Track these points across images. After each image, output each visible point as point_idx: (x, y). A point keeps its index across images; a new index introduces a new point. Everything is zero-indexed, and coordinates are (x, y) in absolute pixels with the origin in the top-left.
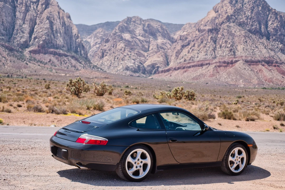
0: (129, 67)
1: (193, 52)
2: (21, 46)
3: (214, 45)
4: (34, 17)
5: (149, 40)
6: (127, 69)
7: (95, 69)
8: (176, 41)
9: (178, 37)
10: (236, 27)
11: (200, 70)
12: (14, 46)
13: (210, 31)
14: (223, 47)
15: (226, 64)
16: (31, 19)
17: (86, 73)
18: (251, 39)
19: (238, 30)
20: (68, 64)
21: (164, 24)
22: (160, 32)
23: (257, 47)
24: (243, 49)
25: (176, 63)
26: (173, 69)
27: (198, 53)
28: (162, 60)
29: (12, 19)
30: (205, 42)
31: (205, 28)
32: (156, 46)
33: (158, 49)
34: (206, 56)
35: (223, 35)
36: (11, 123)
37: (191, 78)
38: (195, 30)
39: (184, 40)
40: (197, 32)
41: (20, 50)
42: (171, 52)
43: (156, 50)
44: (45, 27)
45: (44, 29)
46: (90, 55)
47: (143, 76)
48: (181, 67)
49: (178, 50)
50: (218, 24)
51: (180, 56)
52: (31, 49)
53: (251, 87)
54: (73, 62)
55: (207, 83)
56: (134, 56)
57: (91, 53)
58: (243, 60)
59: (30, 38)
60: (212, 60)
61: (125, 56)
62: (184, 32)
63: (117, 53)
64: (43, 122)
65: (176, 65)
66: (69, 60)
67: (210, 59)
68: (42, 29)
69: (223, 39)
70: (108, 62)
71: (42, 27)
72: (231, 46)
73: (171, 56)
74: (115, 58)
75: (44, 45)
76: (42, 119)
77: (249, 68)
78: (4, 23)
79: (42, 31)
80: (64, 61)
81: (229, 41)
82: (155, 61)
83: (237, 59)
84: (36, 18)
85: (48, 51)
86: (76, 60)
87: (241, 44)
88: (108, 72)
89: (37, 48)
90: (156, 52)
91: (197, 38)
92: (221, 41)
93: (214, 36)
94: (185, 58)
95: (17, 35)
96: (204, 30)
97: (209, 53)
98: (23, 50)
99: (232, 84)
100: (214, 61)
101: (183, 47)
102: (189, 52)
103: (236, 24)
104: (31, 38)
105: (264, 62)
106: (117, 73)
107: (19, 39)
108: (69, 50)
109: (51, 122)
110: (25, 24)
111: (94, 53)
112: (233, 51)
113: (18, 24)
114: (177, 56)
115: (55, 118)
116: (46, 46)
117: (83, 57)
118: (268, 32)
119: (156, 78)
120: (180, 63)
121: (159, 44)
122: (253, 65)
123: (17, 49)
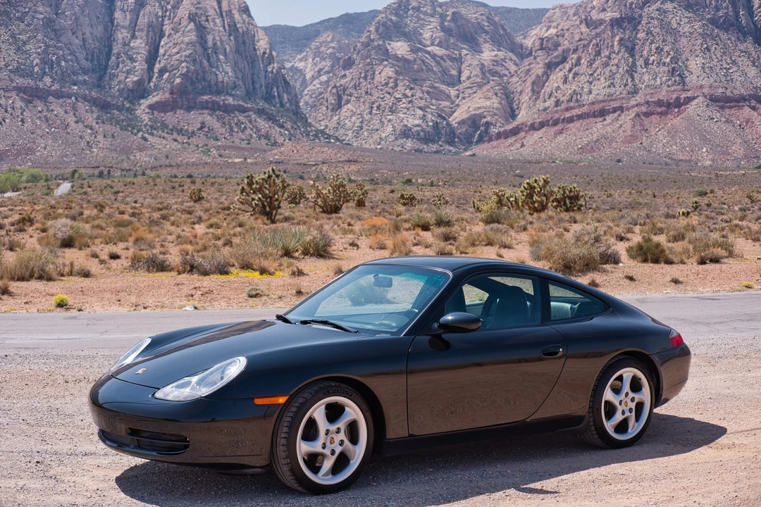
0: (410, 129)
1: (576, 79)
2: (129, 95)
3: (631, 60)
4: (157, 17)
5: (460, 55)
6: (406, 133)
7: (320, 140)
8: (530, 54)
9: (534, 43)
10: (679, 12)
11: (599, 125)
12: (111, 96)
13: (617, 23)
14: (652, 64)
15: (664, 109)
16: (150, 25)
17: (298, 151)
18: (719, 42)
19: (687, 20)
20: (248, 131)
21: (497, 10)
22: (487, 33)
23: (734, 62)
24: (703, 68)
25: (535, 111)
26: (527, 128)
27: (591, 83)
28: (496, 105)
29: (106, 29)
30: (605, 53)
31: (602, 16)
32: (478, 69)
33: (485, 76)
34: (612, 90)
35: (649, 33)
36: (88, 305)
37: (576, 148)
38: (578, 22)
39: (550, 50)
40: (584, 28)
41: (128, 105)
42: (520, 83)
43: (478, 80)
44: (186, 39)
45: (184, 46)
46: (307, 103)
47: (450, 151)
48: (548, 121)
49: (538, 76)
50: (634, 6)
51: (543, 91)
52: (153, 99)
53: (729, 164)
54: (263, 124)
55: (619, 161)
56: (421, 99)
57: (307, 98)
58: (706, 97)
59: (149, 73)
60: (629, 99)
61: (399, 100)
62: (549, 28)
63: (376, 94)
64: (165, 299)
65: (536, 116)
66: (250, 122)
67: (621, 96)
68: (178, 47)
69: (651, 44)
70: (354, 118)
71: (179, 41)
72: (671, 61)
73: (521, 92)
74: (372, 108)
75: (186, 87)
76: (163, 291)
77: (722, 116)
78: (86, 43)
79: (178, 53)
80: (238, 124)
81: (666, 49)
82: (479, 108)
83: (689, 94)
84: (163, 21)
85: (195, 103)
86: (271, 118)
87: (697, 56)
88: (355, 144)
89: (167, 95)
90: (480, 86)
91: (586, 42)
92: (647, 48)
93: (627, 37)
94: (556, 97)
95: (118, 67)
96: (601, 22)
97: (617, 81)
98: (134, 105)
99: (681, 160)
100: (633, 102)
101: (550, 67)
102: (565, 81)
103: (680, 6)
104: (153, 72)
105: (756, 100)
106: (379, 147)
107: (122, 77)
108: (249, 95)
109: (186, 296)
110: (136, 38)
111: (316, 97)
112: (677, 73)
113: (120, 41)
114: (536, 93)
115: (197, 285)
116: (190, 88)
117: (288, 110)
118: (756, 26)
119: (485, 152)
120: (545, 109)
121: (485, 63)
122: (731, 107)
123: (120, 103)
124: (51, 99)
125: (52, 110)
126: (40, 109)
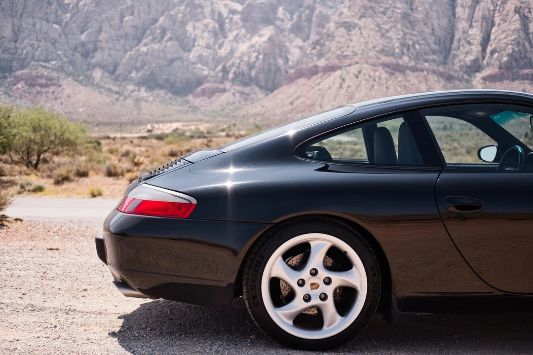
2: (467, 70)
4: (489, 10)
12: (454, 71)
16: (484, 18)
29: (450, 21)
41: (466, 77)
44: (512, 28)
45: (510, 33)
52: (486, 72)
59: (483, 53)
68: (506, 33)
71: (507, 29)
75: (511, 64)
78: (435, 32)
79: (505, 38)
84: (494, 14)
85: (518, 75)
89: (497, 70)
95: (459, 49)
98: (471, 77)
104: (486, 53)
107: (462, 57)
110: (473, 27)
113: (461, 30)
116: (514, 64)
123: (460, 76)
124: (408, 72)
125: (409, 81)
126: (400, 79)
